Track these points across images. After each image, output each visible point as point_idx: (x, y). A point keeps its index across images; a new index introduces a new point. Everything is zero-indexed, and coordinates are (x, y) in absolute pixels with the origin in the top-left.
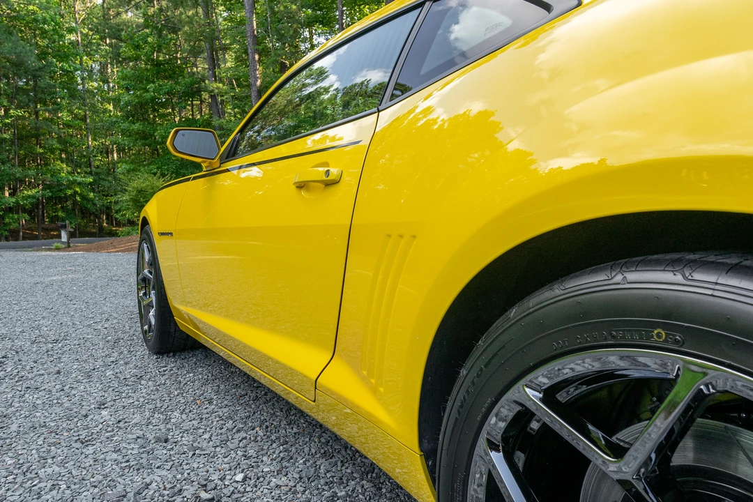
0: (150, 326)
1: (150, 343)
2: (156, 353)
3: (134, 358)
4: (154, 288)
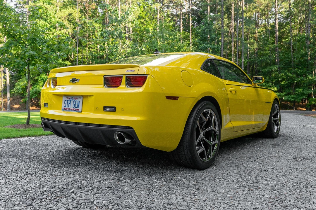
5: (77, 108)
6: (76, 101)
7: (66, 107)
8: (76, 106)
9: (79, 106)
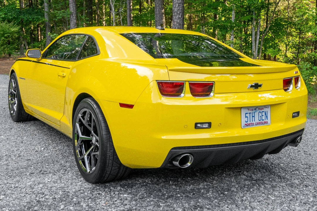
0: (14, 111)
1: (14, 118)
2: (16, 122)
3: (8, 123)
4: (16, 97)
5: (265, 121)
6: (262, 112)
7: (249, 122)
8: (264, 118)
9: (267, 117)
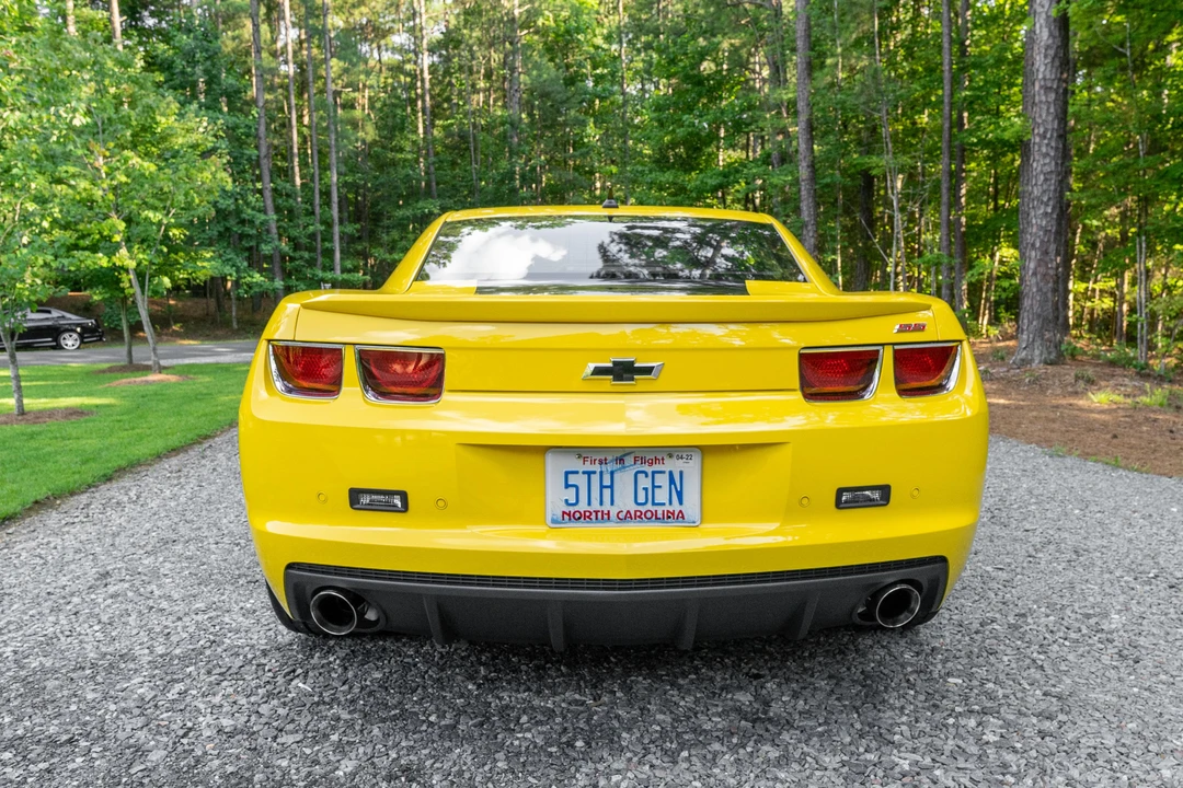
5: (667, 507)
6: (655, 472)
7: (583, 506)
8: (662, 495)
9: (680, 495)
